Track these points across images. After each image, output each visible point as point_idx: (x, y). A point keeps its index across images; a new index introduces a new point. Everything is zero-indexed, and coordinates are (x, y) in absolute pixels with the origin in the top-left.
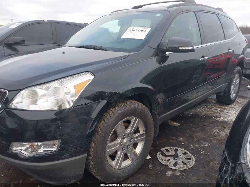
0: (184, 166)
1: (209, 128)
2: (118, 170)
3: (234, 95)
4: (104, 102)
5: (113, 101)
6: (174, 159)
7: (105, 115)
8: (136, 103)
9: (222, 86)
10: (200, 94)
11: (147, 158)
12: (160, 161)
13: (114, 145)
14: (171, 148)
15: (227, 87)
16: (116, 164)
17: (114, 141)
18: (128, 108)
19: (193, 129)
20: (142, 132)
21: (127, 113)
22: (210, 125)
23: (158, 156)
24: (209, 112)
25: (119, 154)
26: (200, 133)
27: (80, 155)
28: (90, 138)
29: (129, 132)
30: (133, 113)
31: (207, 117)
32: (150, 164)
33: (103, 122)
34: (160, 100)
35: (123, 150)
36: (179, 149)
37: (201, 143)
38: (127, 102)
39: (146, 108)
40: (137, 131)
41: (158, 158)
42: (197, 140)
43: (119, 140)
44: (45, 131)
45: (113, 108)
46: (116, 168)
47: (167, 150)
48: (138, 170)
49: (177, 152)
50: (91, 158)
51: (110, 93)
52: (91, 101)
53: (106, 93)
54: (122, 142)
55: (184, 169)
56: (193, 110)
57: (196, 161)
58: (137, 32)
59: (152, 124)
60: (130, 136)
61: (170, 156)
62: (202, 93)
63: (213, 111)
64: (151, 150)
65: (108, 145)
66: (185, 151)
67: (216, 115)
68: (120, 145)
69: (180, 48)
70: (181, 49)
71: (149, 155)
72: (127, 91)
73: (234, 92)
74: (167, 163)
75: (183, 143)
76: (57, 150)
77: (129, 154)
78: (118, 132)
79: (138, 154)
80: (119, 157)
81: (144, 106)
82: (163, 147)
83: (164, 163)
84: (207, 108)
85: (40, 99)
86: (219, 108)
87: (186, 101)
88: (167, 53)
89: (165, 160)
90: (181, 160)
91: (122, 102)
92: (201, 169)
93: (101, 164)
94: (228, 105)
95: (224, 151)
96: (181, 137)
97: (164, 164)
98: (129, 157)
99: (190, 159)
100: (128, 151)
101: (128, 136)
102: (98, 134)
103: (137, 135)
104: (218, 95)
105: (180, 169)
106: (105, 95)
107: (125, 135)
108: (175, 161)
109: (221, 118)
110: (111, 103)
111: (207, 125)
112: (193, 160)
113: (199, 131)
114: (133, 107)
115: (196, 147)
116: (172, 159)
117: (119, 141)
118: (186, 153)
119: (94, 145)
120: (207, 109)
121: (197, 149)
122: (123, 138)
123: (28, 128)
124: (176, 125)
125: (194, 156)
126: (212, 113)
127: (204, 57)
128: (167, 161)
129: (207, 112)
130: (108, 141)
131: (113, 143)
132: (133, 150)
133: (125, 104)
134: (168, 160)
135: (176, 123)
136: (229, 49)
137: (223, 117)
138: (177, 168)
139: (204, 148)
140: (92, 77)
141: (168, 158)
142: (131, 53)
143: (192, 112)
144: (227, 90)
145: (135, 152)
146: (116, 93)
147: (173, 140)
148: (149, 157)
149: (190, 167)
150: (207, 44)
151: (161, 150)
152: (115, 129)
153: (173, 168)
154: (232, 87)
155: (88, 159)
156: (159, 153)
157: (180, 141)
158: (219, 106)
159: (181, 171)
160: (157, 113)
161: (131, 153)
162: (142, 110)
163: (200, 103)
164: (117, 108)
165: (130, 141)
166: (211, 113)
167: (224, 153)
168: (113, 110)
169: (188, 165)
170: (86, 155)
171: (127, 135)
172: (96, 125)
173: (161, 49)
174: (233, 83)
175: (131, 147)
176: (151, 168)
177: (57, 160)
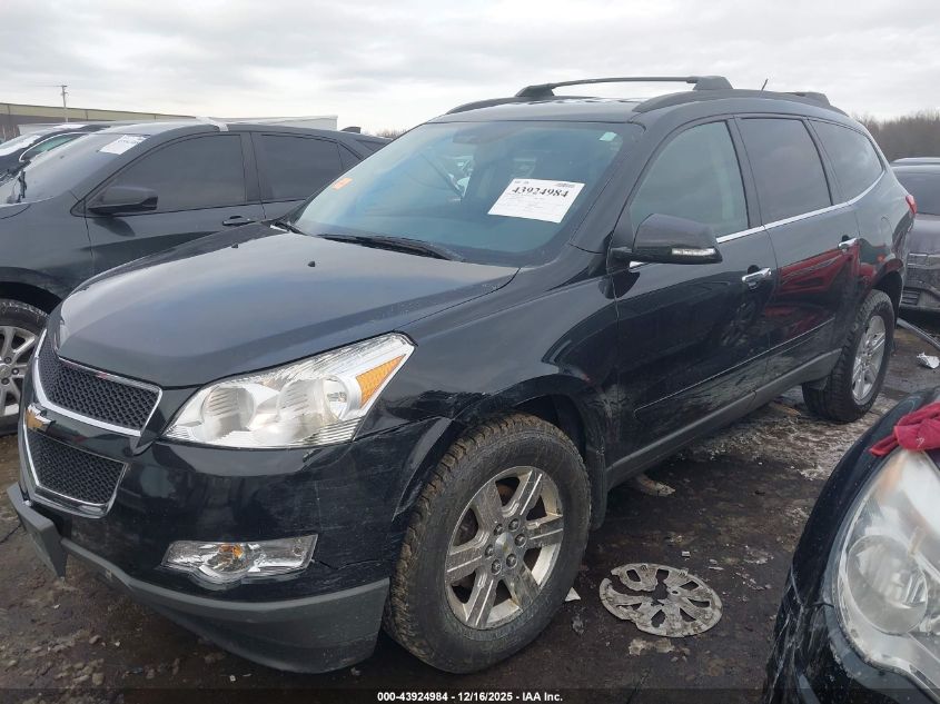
0: (685, 626)
1: (774, 502)
2: (480, 633)
3: (867, 388)
4: (443, 424)
5: (468, 420)
6: (655, 603)
7: (443, 461)
8: (534, 424)
9: (822, 360)
10: (748, 385)
11: (568, 599)
12: (610, 608)
13: (469, 555)
14: (643, 568)
15: (841, 364)
16: (474, 614)
17: (467, 541)
18: (512, 439)
19: (721, 505)
20: (552, 514)
21: (510, 455)
22: (778, 492)
23: (602, 591)
24: (779, 449)
25: (481, 582)
26: (742, 520)
27: (370, 581)
28: (400, 531)
29: (512, 513)
30: (527, 455)
31: (772, 466)
32: (578, 617)
33: (437, 483)
34: (608, 407)
35: (493, 570)
36: (671, 570)
37: (745, 552)
38: (510, 422)
39: (565, 438)
40: (537, 511)
41: (603, 598)
42: (730, 544)
43: (482, 538)
44: (273, 510)
45: (465, 441)
46: (472, 625)
47: (633, 575)
48: (540, 634)
49: (665, 581)
50: (401, 591)
51: (462, 396)
52: (407, 421)
53: (450, 395)
54: (490, 546)
55: (686, 633)
56: (723, 441)
57: (724, 610)
58: (539, 195)
59: (586, 488)
60: (517, 526)
61: (642, 593)
62: (756, 382)
63: (790, 445)
64: (580, 574)
65: (451, 554)
66: (691, 576)
67: (802, 457)
68: (486, 555)
69: (676, 252)
70: (677, 256)
71: (572, 589)
72: (510, 390)
73: (866, 379)
74: (631, 615)
75: (684, 553)
76: (306, 566)
77: (512, 585)
78: (482, 514)
79: (539, 583)
80: (483, 591)
81: (561, 433)
82: (621, 563)
83: (622, 614)
84: (772, 433)
85: (258, 413)
86: (814, 432)
87: (700, 411)
88: (633, 264)
89: (625, 607)
90: (678, 606)
91: (495, 422)
92: (739, 635)
93: (430, 612)
94: (846, 423)
95: (789, 575)
96: (678, 532)
97: (621, 617)
98: (513, 593)
99: (707, 604)
100: (509, 573)
101: (510, 527)
102: (422, 517)
103: (535, 524)
104: (808, 388)
105: (672, 635)
106: (447, 401)
107: (500, 525)
108: (656, 610)
109: (815, 467)
110: (463, 427)
111: (769, 492)
112: (714, 607)
113: (738, 514)
114: (525, 436)
115: (727, 567)
116: (646, 604)
117: (484, 542)
118: (692, 585)
119: (410, 554)
120: (770, 437)
121: (729, 569)
122: (496, 533)
123: (210, 501)
124: (662, 493)
125: (718, 593)
126: (787, 449)
127: (758, 270)
128: (631, 609)
129: (770, 447)
130: (451, 543)
131: (464, 548)
132: (525, 573)
133: (503, 426)
134: (636, 606)
135: (660, 486)
136: (845, 238)
137: (822, 465)
138: (662, 630)
139: (752, 570)
140: (409, 349)
141: (637, 600)
142: (523, 270)
143: (718, 447)
144: (839, 371)
145: (529, 579)
146: (478, 397)
147: (654, 540)
148: (573, 596)
149: (705, 628)
150: (768, 226)
151: (614, 572)
152: (472, 505)
153: (652, 630)
154: (858, 361)
155: (391, 596)
156: (606, 581)
157: (677, 544)
158: (815, 428)
159: (675, 641)
160: (600, 453)
161: (517, 583)
162: (554, 444)
163: (748, 415)
164: (479, 439)
165: (517, 543)
166: (783, 453)
167: (788, 579)
168: (468, 445)
169: (698, 622)
170: (386, 581)
171: (505, 525)
172: (420, 493)
173: (614, 253)
174: (861, 348)
175: (518, 562)
176: (580, 628)
177: (304, 596)
